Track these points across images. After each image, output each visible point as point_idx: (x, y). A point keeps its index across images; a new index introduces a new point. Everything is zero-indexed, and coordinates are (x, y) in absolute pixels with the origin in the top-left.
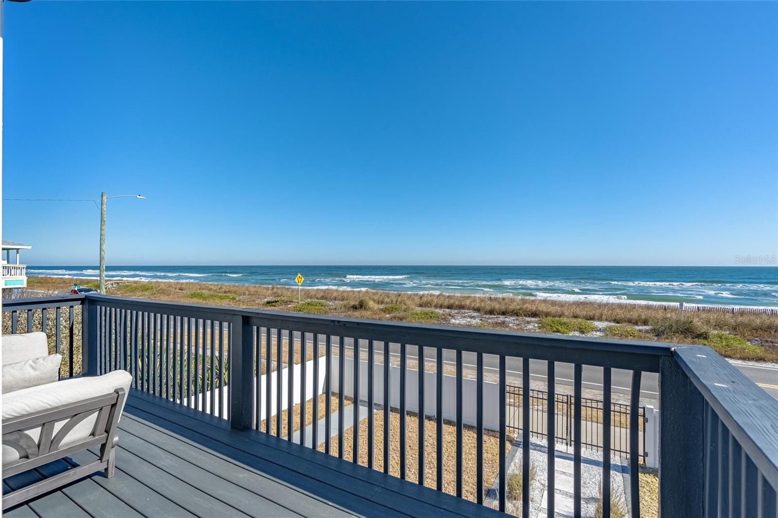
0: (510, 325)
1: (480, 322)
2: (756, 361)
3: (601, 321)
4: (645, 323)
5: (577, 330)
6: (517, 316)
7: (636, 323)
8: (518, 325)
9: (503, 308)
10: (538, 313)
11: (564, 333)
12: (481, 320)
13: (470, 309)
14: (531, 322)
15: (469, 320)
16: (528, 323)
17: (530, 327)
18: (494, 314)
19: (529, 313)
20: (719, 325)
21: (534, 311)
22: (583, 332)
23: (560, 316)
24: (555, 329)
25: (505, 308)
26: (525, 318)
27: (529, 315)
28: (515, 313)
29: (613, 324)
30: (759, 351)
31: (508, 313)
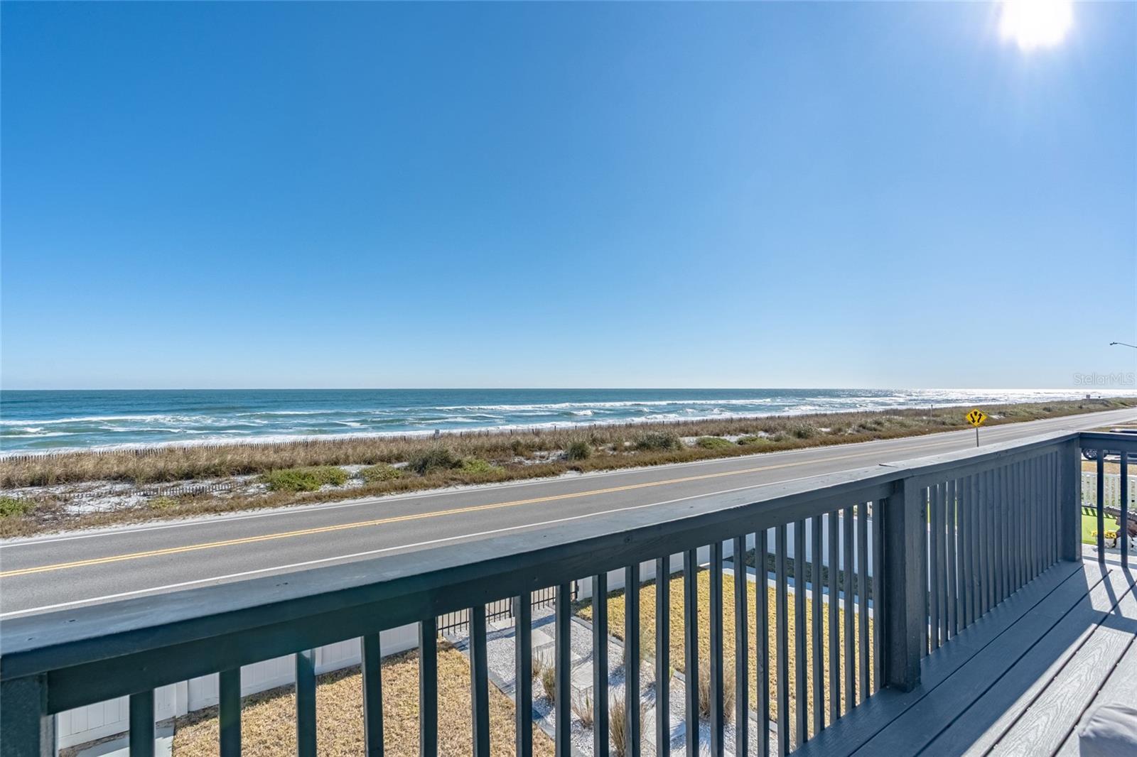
0: (215, 493)
1: (145, 499)
2: (508, 480)
3: (349, 464)
4: (399, 459)
5: (327, 483)
6: (217, 476)
7: (389, 461)
8: (230, 491)
9: (185, 465)
10: (253, 466)
11: (312, 489)
12: (144, 495)
13: (99, 479)
14: (250, 482)
15: (116, 500)
16: (246, 484)
17: (252, 490)
18: (169, 481)
19: (238, 468)
20: (476, 451)
21: (245, 463)
22: (336, 484)
23: (290, 466)
24: (296, 486)
25: (189, 466)
26: (232, 478)
27: (238, 471)
28: (214, 473)
29: (363, 466)
30: (501, 471)
31: (198, 474)
